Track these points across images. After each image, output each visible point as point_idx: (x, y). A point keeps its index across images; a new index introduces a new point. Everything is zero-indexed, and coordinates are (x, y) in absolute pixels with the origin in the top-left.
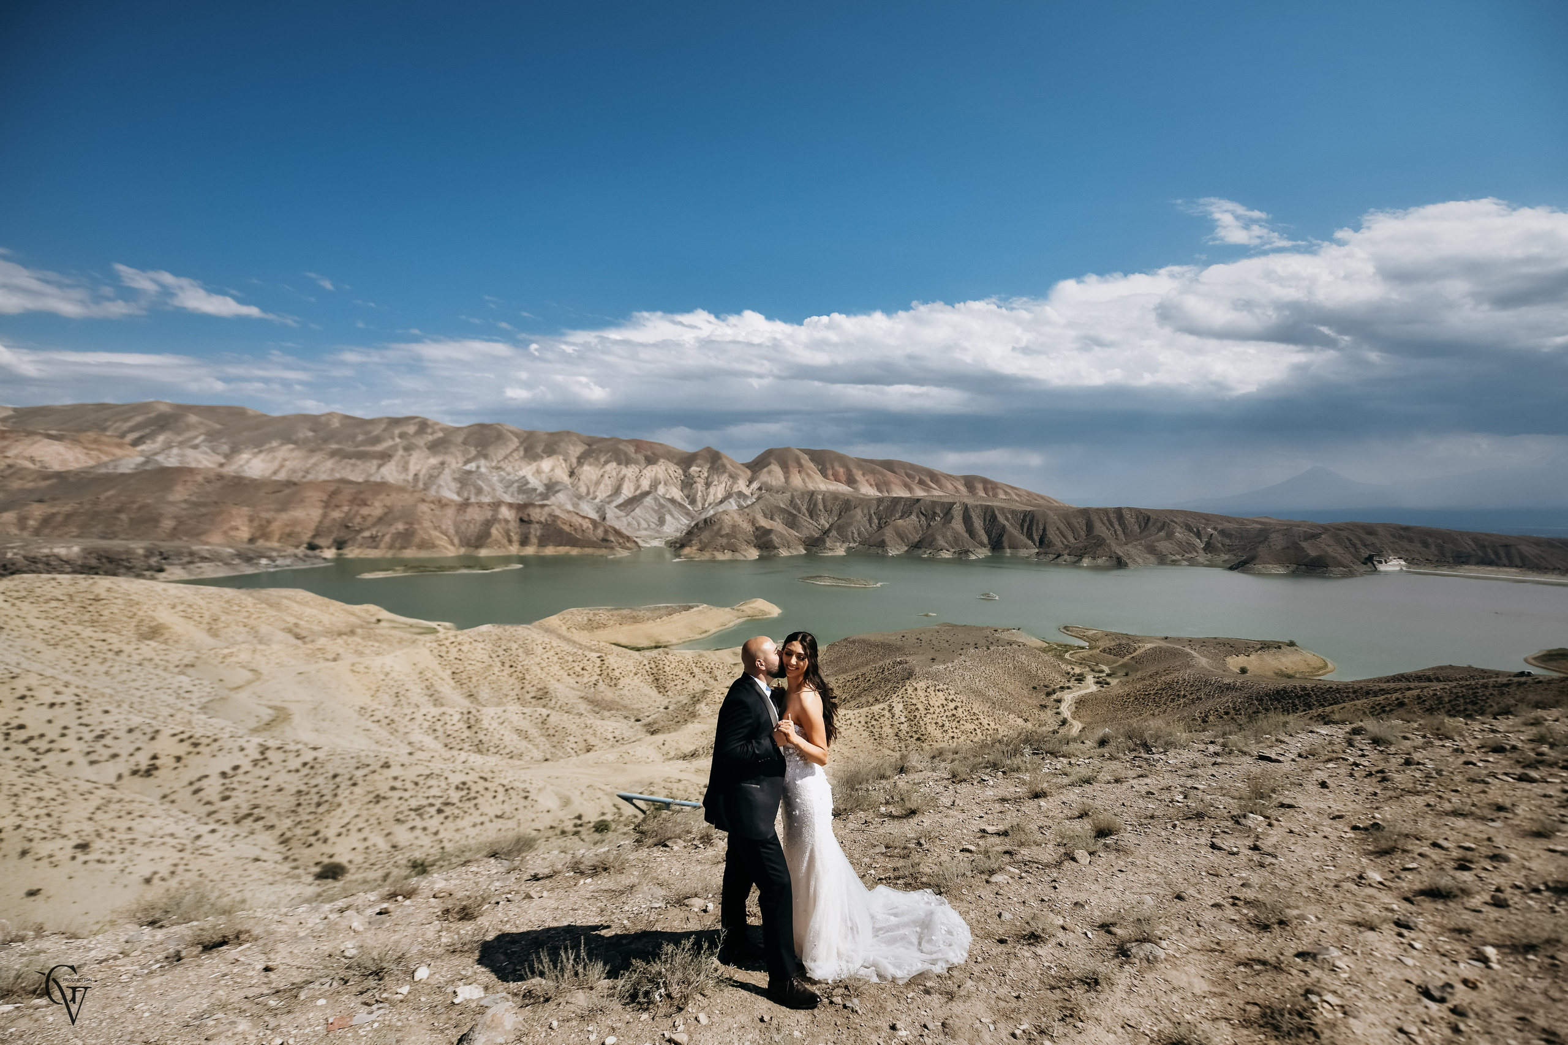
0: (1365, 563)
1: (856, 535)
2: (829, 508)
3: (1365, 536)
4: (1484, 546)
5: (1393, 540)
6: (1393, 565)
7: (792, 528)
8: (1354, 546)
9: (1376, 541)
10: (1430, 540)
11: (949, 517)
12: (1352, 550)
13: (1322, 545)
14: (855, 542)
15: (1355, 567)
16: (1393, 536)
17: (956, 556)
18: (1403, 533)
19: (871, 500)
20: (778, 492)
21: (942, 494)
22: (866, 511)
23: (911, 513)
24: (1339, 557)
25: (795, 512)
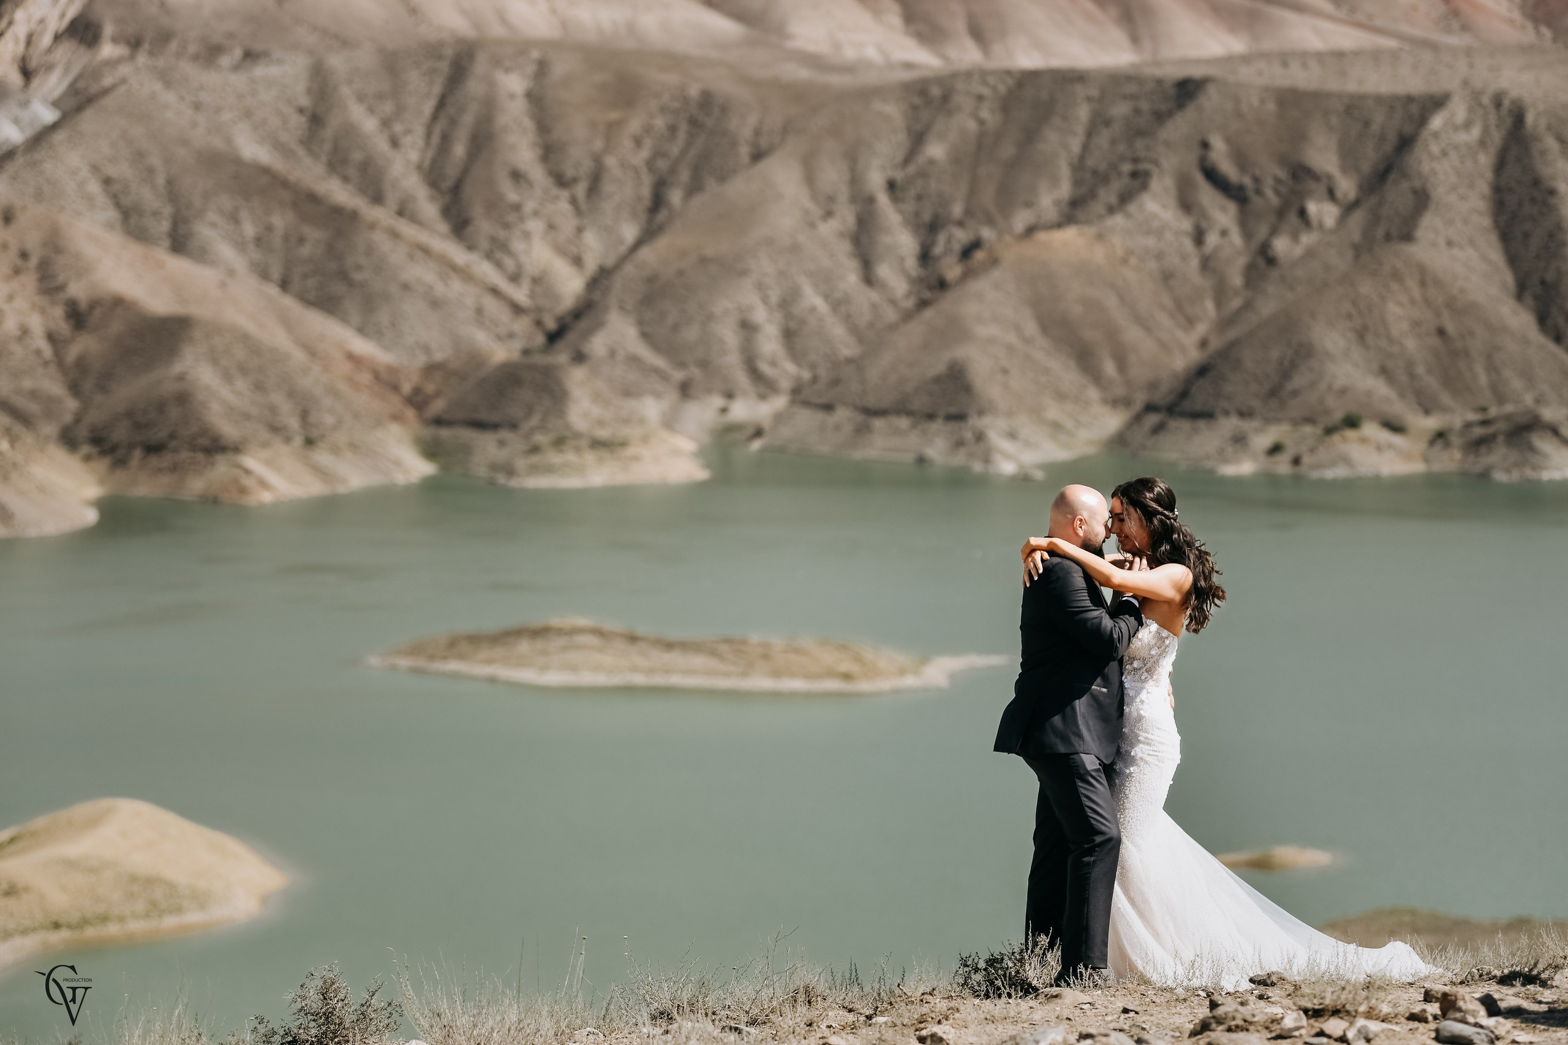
1: (770, 343)
2: (578, 160)
7: (327, 304)
11: (1397, 195)
14: (764, 385)
17: (1450, 460)
19: (866, 95)
20: (211, 53)
21: (1346, 38)
22: (832, 176)
23: (1140, 180)
25: (340, 193)
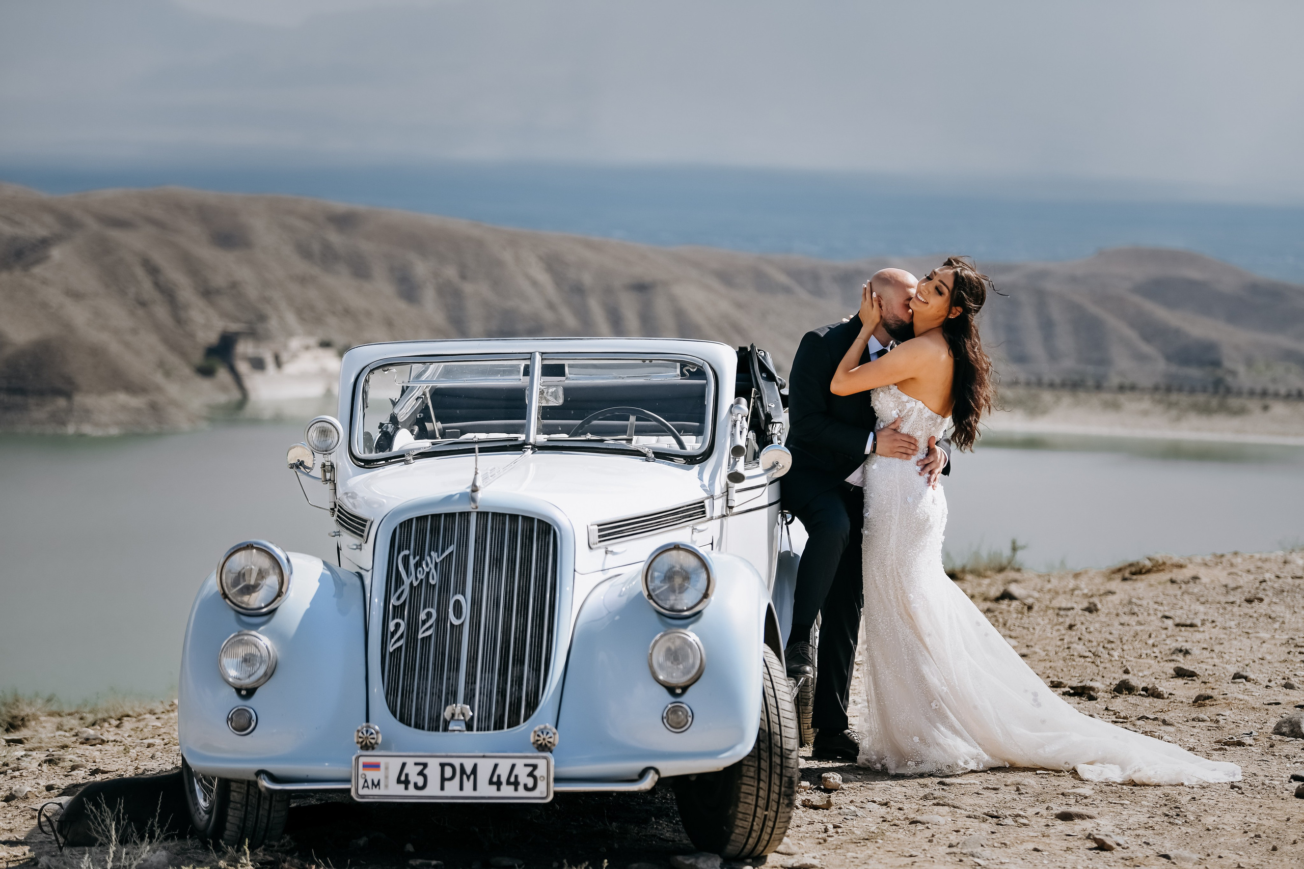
0: (206, 372)
3: (207, 253)
4: (578, 290)
5: (301, 266)
6: (304, 377)
8: (169, 294)
9: (244, 274)
10: (421, 269)
12: (161, 312)
13: (54, 296)
15: (173, 390)
16: (305, 252)
18: (335, 238)
24: (114, 348)
